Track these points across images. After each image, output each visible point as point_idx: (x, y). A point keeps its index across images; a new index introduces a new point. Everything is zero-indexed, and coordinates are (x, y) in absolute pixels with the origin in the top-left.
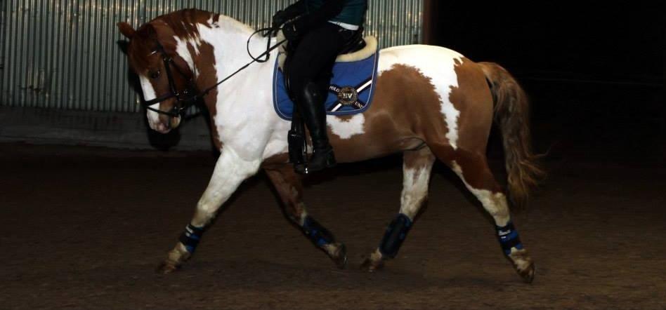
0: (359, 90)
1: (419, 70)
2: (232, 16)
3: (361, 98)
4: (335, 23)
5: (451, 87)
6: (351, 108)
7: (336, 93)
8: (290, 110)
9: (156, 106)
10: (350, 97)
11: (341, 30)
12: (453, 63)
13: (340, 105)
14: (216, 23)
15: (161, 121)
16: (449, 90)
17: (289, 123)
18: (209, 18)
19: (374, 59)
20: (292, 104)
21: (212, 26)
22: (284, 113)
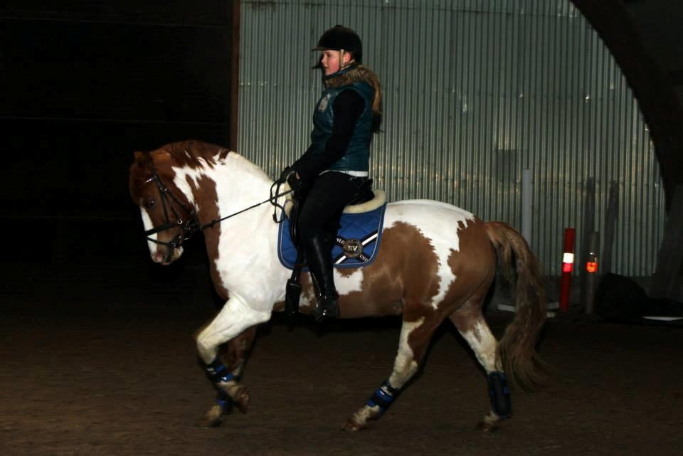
0: (364, 243)
1: (420, 230)
2: (242, 155)
3: (365, 251)
4: (344, 172)
5: (452, 250)
6: (356, 261)
7: (341, 245)
8: (293, 259)
9: (154, 236)
10: (355, 250)
11: (351, 179)
12: (457, 225)
13: (344, 257)
14: (223, 160)
15: (159, 252)
16: (449, 253)
17: (290, 272)
18: (215, 154)
19: (380, 212)
20: (296, 252)
21: (217, 162)
22: (287, 261)
